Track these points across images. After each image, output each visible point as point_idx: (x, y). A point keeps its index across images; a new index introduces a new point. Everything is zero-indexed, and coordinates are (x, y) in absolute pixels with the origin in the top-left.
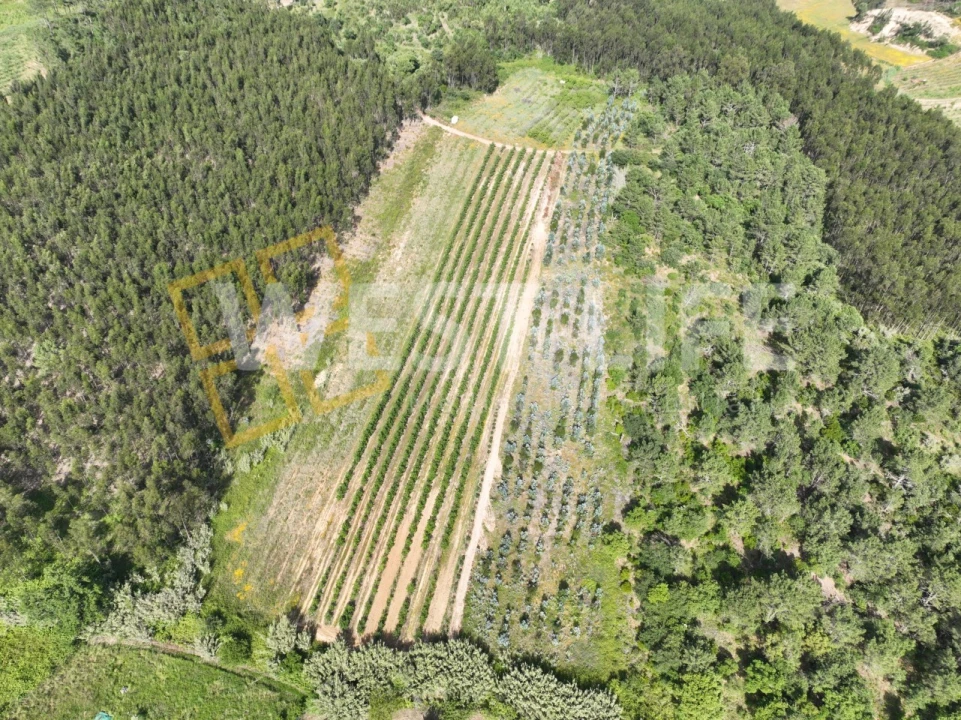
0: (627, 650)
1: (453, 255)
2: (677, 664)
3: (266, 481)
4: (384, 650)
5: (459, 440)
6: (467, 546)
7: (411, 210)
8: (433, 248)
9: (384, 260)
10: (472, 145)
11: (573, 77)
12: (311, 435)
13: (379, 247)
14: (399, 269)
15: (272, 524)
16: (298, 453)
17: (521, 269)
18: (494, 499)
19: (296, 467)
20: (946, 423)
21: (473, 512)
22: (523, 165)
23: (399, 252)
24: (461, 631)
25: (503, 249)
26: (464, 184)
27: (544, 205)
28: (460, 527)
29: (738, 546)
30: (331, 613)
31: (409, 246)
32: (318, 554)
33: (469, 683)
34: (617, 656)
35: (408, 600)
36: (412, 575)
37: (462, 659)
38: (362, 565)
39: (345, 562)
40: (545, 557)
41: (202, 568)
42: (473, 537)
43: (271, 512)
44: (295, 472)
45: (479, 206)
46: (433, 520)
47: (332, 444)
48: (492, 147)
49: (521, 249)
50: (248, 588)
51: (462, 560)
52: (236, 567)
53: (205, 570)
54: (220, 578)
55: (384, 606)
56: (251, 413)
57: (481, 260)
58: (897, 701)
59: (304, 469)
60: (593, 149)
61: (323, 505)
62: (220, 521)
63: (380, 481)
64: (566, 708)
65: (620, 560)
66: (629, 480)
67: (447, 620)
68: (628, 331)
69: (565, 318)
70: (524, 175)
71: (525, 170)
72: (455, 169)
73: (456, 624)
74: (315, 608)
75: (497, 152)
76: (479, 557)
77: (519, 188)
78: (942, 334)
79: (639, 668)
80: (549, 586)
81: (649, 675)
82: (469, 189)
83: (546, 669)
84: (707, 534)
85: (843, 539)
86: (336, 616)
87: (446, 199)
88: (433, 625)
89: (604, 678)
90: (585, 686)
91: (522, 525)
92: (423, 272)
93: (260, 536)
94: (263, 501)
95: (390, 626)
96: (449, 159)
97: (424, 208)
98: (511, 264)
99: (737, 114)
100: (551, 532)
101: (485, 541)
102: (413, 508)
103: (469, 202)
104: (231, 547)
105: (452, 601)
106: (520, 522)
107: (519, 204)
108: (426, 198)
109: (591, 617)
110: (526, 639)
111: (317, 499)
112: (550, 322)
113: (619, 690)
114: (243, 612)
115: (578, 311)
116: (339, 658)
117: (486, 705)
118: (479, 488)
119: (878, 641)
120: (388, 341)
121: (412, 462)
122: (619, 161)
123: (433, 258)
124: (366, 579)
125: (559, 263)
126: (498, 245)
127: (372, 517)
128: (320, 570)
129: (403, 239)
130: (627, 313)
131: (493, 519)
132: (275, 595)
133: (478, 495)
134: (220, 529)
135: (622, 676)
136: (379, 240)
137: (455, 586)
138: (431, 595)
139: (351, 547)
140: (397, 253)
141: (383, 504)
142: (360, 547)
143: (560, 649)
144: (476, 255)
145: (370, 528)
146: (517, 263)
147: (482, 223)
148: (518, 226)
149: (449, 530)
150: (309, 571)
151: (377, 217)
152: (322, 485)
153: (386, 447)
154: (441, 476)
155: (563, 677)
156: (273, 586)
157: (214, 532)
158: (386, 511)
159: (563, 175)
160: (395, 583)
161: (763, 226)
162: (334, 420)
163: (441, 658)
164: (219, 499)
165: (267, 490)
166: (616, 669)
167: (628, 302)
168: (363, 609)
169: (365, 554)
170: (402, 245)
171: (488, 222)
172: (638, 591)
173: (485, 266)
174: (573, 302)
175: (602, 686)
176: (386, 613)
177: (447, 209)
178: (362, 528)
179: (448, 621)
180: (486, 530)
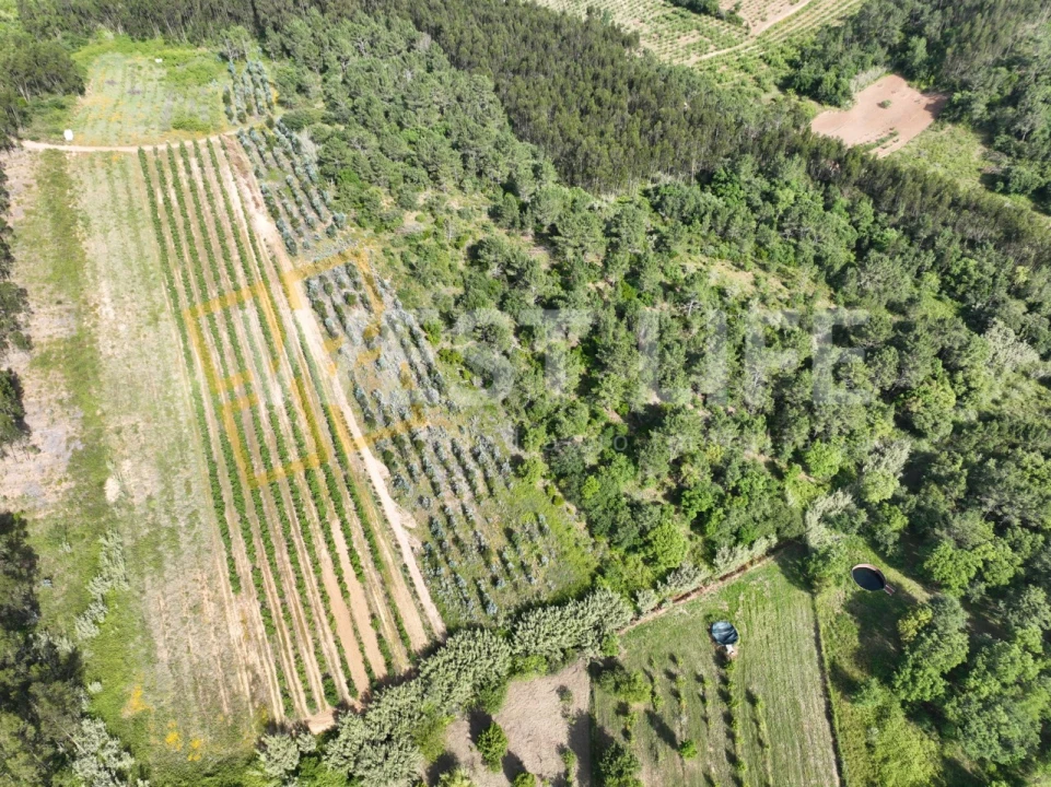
0: (590, 549)
1: (179, 286)
2: (636, 531)
3: (129, 627)
4: (395, 690)
5: (323, 464)
6: (401, 554)
7: (87, 257)
8: (149, 289)
9: (95, 326)
10: (115, 157)
11: (168, 51)
12: (150, 551)
13: (78, 314)
14: (122, 328)
15: (174, 665)
16: (148, 579)
17: (269, 269)
18: (397, 498)
19: (159, 593)
20: (689, 251)
21: (386, 521)
22: (194, 162)
23: (109, 309)
24: (448, 629)
25: (236, 257)
26: (137, 205)
27: (248, 195)
28: (382, 541)
29: (616, 418)
30: (310, 701)
31: (116, 297)
32: (253, 658)
33: (491, 662)
34: (586, 559)
35: (379, 636)
36: (367, 614)
37: (469, 648)
38: (309, 638)
39: (289, 646)
40: (477, 518)
41: (120, 765)
42: (400, 543)
43: (164, 655)
44: (159, 600)
45: (172, 222)
46: (351, 551)
47: (183, 546)
48: (141, 152)
49: (255, 247)
50: (196, 744)
51: (405, 568)
52: (163, 736)
53: (127, 763)
54: (151, 759)
55: (361, 658)
56: (44, 572)
57: (217, 278)
58: (774, 463)
59: (169, 588)
60: (256, 122)
61: (223, 609)
62: (103, 703)
63: (270, 549)
64: (580, 622)
65: (539, 483)
66: (502, 414)
67: (428, 627)
68: (415, 286)
69: (348, 299)
70: (203, 172)
71: (201, 166)
72: (114, 192)
73: (439, 627)
74: (289, 709)
75: (151, 158)
76: (420, 557)
77: (207, 186)
78: (643, 187)
79: (607, 557)
80: (496, 541)
81: (617, 557)
82: (147, 208)
83: (544, 606)
84: (589, 422)
85: (685, 369)
86: (318, 701)
87: (126, 229)
88: (419, 641)
89: (588, 582)
90: (580, 597)
91: (440, 504)
92: (156, 319)
93: (169, 687)
94: (143, 650)
95: (380, 671)
96: (96, 182)
97: (103, 248)
98: (255, 270)
99: (372, 45)
100: (467, 495)
101: (415, 539)
102: (324, 554)
103: (157, 224)
104: (138, 721)
105: (421, 609)
106: (435, 504)
107: (220, 203)
108: (99, 236)
109: (547, 543)
110: (507, 596)
111: (210, 609)
112: (336, 308)
113: (605, 583)
114: (209, 769)
115: (356, 285)
116: (356, 730)
117: (513, 671)
118: (376, 497)
119: (749, 427)
120: (167, 409)
121: (291, 512)
122: (294, 125)
123: (157, 299)
124: (324, 647)
125: (306, 247)
126: (226, 256)
127: (286, 587)
128: (268, 671)
129: (103, 293)
130: (403, 269)
131: (409, 516)
132: (234, 728)
133: (380, 504)
134: (107, 713)
135: (601, 571)
136: (70, 304)
137: (415, 594)
138: (397, 619)
139: (285, 628)
140: (107, 311)
141: (289, 567)
142: (295, 623)
143: (541, 583)
144: (207, 275)
145: (293, 598)
146: (260, 266)
147: (190, 239)
148: (234, 228)
149: (374, 550)
150: (256, 680)
151: (48, 280)
152: (206, 592)
153: (250, 513)
154: (330, 507)
155: (560, 602)
156: (225, 721)
157: (104, 720)
158: (297, 571)
159: (244, 157)
160: (355, 631)
161: (471, 142)
162: (165, 521)
163: (451, 661)
164: (81, 684)
165: (138, 638)
166: (591, 569)
167: (398, 257)
168: (341, 673)
169: (305, 626)
170: (107, 300)
171: (196, 235)
172: (569, 499)
173: (226, 282)
174: (346, 279)
175: (592, 589)
176: (365, 661)
177: (136, 238)
178: (284, 604)
179: (430, 628)
180: (410, 530)
